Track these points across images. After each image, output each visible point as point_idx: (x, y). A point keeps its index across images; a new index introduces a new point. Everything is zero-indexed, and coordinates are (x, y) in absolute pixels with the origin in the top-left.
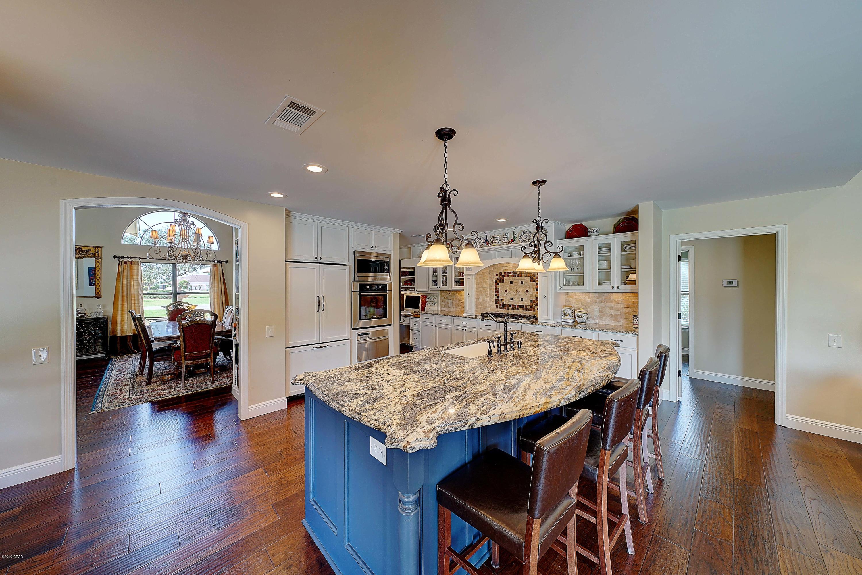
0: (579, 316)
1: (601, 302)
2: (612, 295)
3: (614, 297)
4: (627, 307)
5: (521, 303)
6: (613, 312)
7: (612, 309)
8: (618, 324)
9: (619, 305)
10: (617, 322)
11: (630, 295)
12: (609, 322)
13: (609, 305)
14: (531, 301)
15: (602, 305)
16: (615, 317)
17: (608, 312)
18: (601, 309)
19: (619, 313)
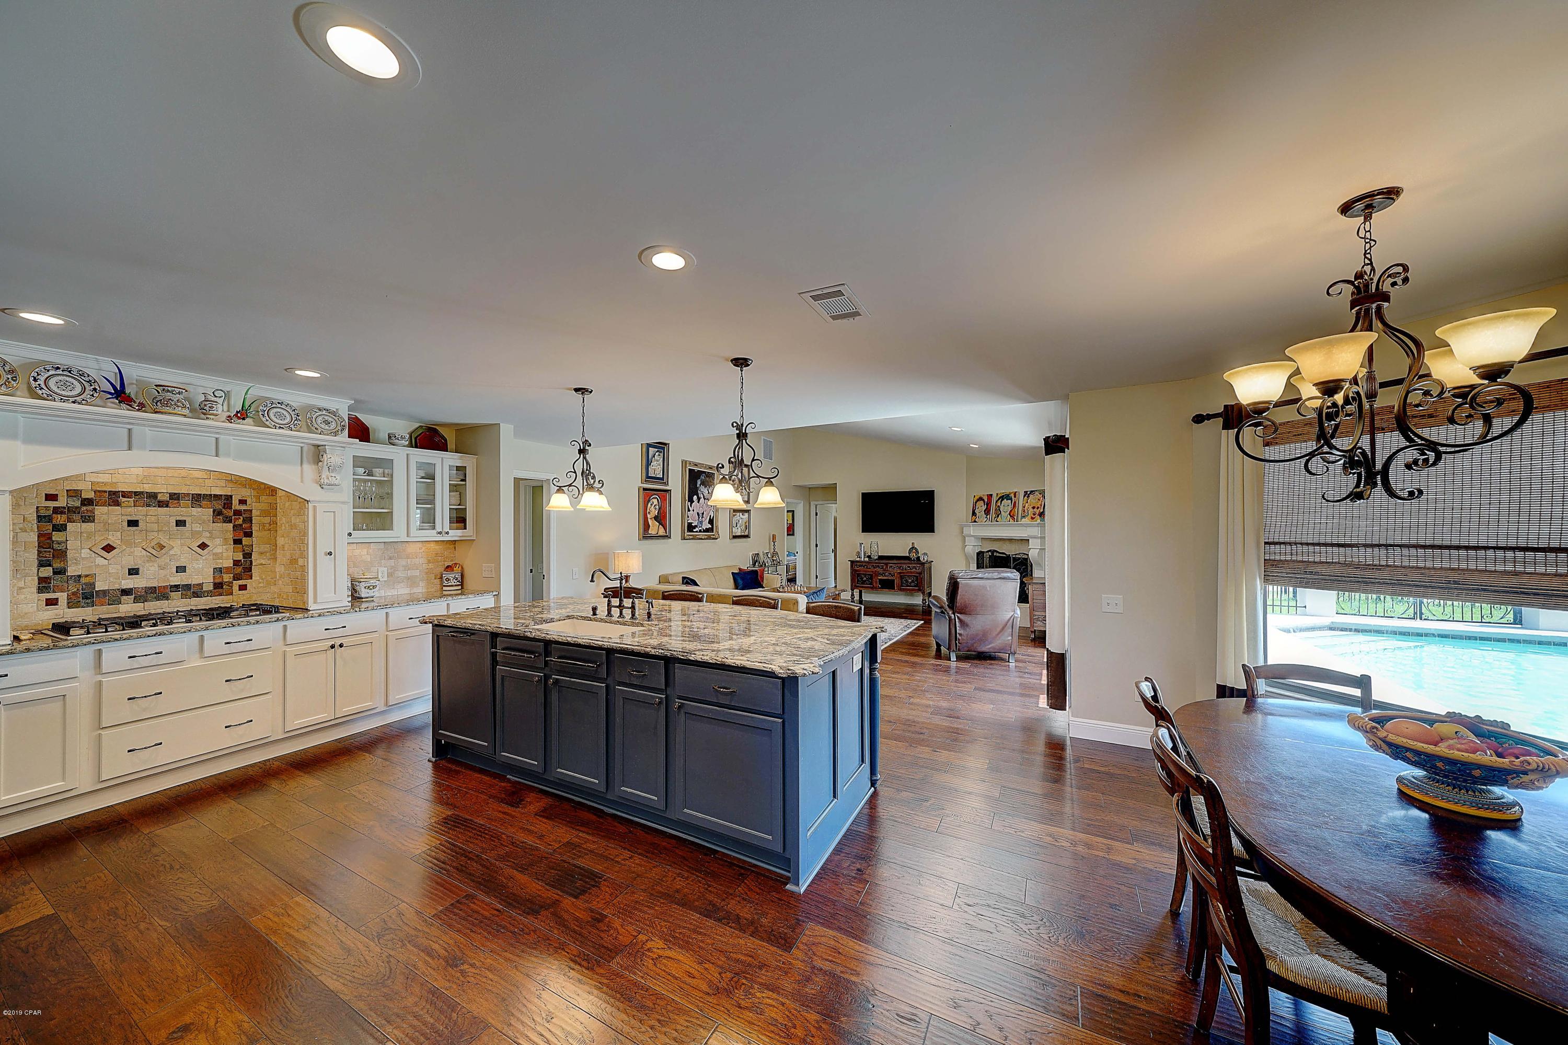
0: (369, 587)
1: (390, 558)
2: (407, 545)
3: (411, 549)
4: (429, 562)
5: (177, 579)
6: (410, 573)
7: (407, 568)
8: (415, 590)
9: (417, 561)
10: (415, 589)
11: (432, 545)
12: (402, 590)
13: (403, 562)
14: (219, 571)
15: (392, 562)
16: (411, 581)
17: (400, 574)
18: (390, 571)
19: (417, 573)
